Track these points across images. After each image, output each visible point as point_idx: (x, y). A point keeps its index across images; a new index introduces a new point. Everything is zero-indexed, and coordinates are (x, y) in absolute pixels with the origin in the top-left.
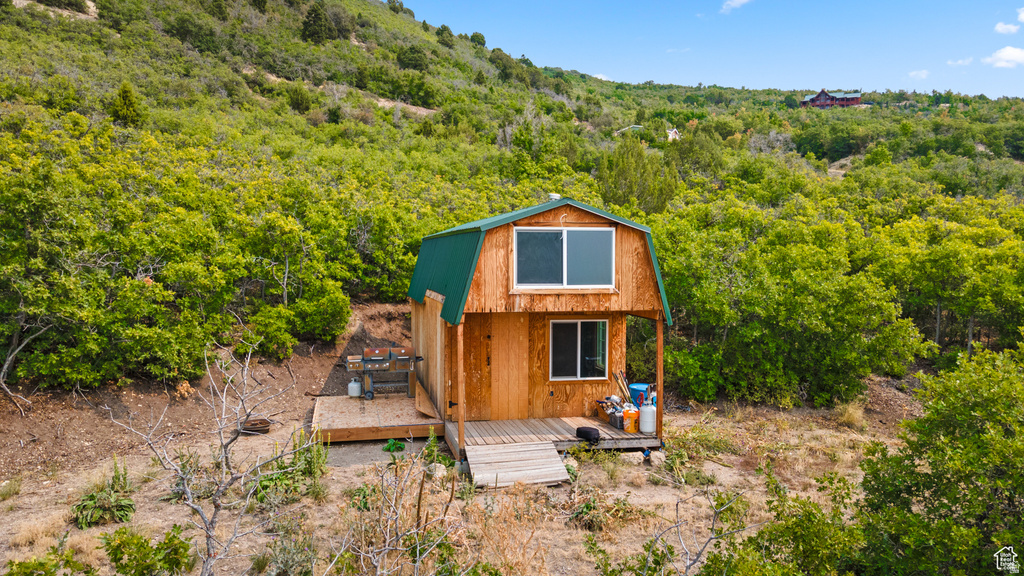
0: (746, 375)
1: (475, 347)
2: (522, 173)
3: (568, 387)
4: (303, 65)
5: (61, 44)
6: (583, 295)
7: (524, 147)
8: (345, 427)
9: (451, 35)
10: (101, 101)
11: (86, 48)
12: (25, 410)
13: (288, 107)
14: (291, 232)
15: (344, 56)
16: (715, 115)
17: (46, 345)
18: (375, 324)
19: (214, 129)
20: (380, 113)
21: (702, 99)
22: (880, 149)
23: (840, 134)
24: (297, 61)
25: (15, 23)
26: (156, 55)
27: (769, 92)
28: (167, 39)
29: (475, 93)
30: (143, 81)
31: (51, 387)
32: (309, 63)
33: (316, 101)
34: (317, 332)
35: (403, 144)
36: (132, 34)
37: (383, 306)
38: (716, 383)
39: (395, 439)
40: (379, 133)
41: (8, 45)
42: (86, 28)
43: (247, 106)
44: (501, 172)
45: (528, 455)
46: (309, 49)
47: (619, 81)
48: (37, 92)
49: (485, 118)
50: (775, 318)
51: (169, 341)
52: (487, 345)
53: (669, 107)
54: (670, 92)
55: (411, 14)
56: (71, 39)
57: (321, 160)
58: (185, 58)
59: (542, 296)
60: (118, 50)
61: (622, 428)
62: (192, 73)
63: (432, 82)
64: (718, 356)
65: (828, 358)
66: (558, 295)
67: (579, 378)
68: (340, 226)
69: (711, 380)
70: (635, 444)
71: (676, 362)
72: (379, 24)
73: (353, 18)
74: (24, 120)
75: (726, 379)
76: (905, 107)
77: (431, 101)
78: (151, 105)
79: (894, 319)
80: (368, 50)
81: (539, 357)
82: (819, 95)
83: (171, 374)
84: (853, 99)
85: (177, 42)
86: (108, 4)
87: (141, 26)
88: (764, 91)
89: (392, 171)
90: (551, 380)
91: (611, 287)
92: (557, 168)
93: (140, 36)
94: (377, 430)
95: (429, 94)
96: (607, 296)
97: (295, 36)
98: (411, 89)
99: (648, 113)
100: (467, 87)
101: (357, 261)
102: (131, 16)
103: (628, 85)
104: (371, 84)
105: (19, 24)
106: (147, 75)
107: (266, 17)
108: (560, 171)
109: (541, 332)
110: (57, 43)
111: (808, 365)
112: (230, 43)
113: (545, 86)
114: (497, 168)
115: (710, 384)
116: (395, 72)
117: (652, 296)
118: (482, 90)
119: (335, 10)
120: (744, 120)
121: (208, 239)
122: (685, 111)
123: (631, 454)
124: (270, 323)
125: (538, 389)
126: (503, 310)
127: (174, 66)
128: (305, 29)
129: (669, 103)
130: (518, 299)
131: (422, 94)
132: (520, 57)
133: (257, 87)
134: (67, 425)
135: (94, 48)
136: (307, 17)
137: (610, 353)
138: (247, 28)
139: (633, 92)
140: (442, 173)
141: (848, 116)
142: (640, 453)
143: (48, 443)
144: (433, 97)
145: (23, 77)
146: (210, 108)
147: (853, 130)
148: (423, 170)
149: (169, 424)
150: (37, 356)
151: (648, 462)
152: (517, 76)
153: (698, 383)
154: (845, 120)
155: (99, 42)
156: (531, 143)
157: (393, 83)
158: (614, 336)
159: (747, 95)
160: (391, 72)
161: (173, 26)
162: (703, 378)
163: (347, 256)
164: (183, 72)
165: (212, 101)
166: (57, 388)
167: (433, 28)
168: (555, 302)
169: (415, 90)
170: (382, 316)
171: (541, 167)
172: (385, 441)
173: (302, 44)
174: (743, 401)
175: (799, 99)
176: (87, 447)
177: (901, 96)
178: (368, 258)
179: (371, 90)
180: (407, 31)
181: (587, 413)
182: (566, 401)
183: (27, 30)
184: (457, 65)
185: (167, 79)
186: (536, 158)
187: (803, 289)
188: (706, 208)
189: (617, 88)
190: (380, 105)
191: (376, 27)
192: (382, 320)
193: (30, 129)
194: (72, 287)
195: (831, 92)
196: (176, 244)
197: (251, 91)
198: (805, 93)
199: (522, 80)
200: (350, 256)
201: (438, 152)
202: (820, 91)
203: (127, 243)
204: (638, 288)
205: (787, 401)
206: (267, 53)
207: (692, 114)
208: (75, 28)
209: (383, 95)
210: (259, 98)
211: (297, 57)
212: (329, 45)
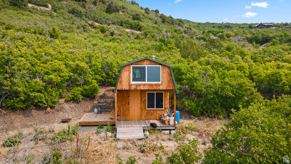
0: (210, 109)
1: (125, 99)
2: (162, 49)
3: (152, 111)
4: (105, 20)
5: (40, 16)
6: (152, 85)
7: (163, 42)
8: (88, 121)
9: (149, 10)
10: (49, 31)
11: (47, 17)
12: (4, 115)
13: (100, 32)
14: (83, 67)
15: (117, 17)
16: (226, 32)
17: (11, 97)
18: (109, 92)
19: (76, 38)
20: (126, 33)
21: (223, 27)
22: (276, 41)
23: (264, 36)
24: (104, 19)
25: (29, 11)
26: (65, 19)
27: (244, 24)
28: (68, 14)
29: (154, 27)
30: (61, 26)
31: (12, 109)
32: (107, 19)
33: (108, 30)
34: (89, 94)
35: (130, 42)
36: (59, 13)
37: (112, 87)
38: (201, 111)
39: (101, 125)
40: (123, 39)
41: (26, 17)
42: (47, 12)
43: (88, 32)
44: (156, 49)
45: (134, 130)
46: (108, 15)
47: (199, 22)
48: (31, 29)
49: (155, 34)
50: (218, 92)
51: (43, 97)
52: (128, 99)
53: (213, 29)
54: (214, 25)
55: (138, 4)
56: (43, 15)
57: (105, 46)
58: (72, 19)
59: (140, 85)
60: (55, 18)
61: (165, 123)
62: (74, 23)
63: (142, 24)
64: (201, 103)
65: (234, 104)
66: (144, 85)
67: (155, 109)
68: (99, 65)
69: (199, 110)
70: (167, 128)
71: (188, 104)
72: (128, 8)
73: (120, 6)
74: (24, 37)
75: (204, 110)
76: (287, 28)
77: (141, 29)
78: (62, 32)
79: (254, 93)
80: (125, 15)
81: (143, 103)
82: (260, 25)
83: (45, 106)
84: (271, 25)
85: (71, 15)
86: (54, 5)
87: (62, 11)
88: (242, 24)
89: (124, 49)
90: (147, 109)
91: (160, 83)
92: (172, 48)
93: (61, 13)
94: (97, 122)
95: (140, 27)
96: (159, 85)
97: (104, 12)
98: (135, 26)
99: (206, 31)
100: (152, 25)
101: (104, 75)
102: (60, 8)
103: (201, 23)
104: (124, 25)
105: (30, 11)
106: (62, 24)
107: (96, 7)
108: (173, 49)
109: (144, 95)
110: (39, 16)
111: (228, 106)
112: (86, 15)
113: (176, 24)
114: (155, 48)
115: (198, 111)
116: (131, 21)
117: (172, 85)
118: (156, 26)
119: (115, 4)
120: (235, 33)
121: (59, 69)
122: (217, 31)
123: (165, 131)
124: (75, 92)
125: (143, 112)
126: (128, 89)
127: (70, 21)
128: (107, 10)
129: (213, 28)
130: (132, 86)
131: (138, 27)
132: (169, 16)
133: (92, 27)
134: (15, 119)
135: (49, 17)
136: (108, 7)
137: (165, 102)
138: (91, 10)
139: (203, 25)
140: (139, 50)
141: (268, 31)
142: (169, 131)
143: (9, 124)
144: (142, 28)
145: (28, 26)
146: (77, 33)
147: (269, 35)
148: (133, 49)
149: (43, 119)
150: (8, 100)
151: (170, 133)
152: (167, 22)
153: (195, 111)
154: (267, 32)
155: (51, 15)
156: (165, 41)
157: (130, 24)
158: (166, 97)
159: (237, 25)
160: (130, 21)
161: (71, 11)
162: (197, 109)
163: (101, 73)
164: (72, 23)
165: (78, 31)
166: (14, 109)
167: (144, 8)
168: (143, 87)
169: (137, 26)
170: (111, 90)
171: (167, 48)
172: (98, 125)
173: (106, 14)
174: (208, 116)
175: (253, 26)
176: (19, 125)
177: (286, 24)
178: (107, 74)
179: (124, 27)
180: (136, 10)
181: (158, 119)
182: (152, 115)
183: (32, 13)
184: (150, 19)
185: (67, 25)
186: (166, 45)
187: (226, 83)
188: (208, 59)
189: (198, 24)
190: (126, 31)
191: (127, 9)
192: (111, 91)
193: (26, 39)
194: (16, 82)
195: (264, 24)
196: (49, 70)
197: (90, 28)
198: (255, 24)
199: (169, 23)
200: (102, 73)
201: (139, 44)
202: (260, 23)
203: (35, 70)
204: (168, 83)
205: (221, 117)
206: (96, 17)
207: (219, 31)
208: (44, 12)
209: (128, 28)
210: (92, 29)
211: (104, 18)
212: (113, 14)
